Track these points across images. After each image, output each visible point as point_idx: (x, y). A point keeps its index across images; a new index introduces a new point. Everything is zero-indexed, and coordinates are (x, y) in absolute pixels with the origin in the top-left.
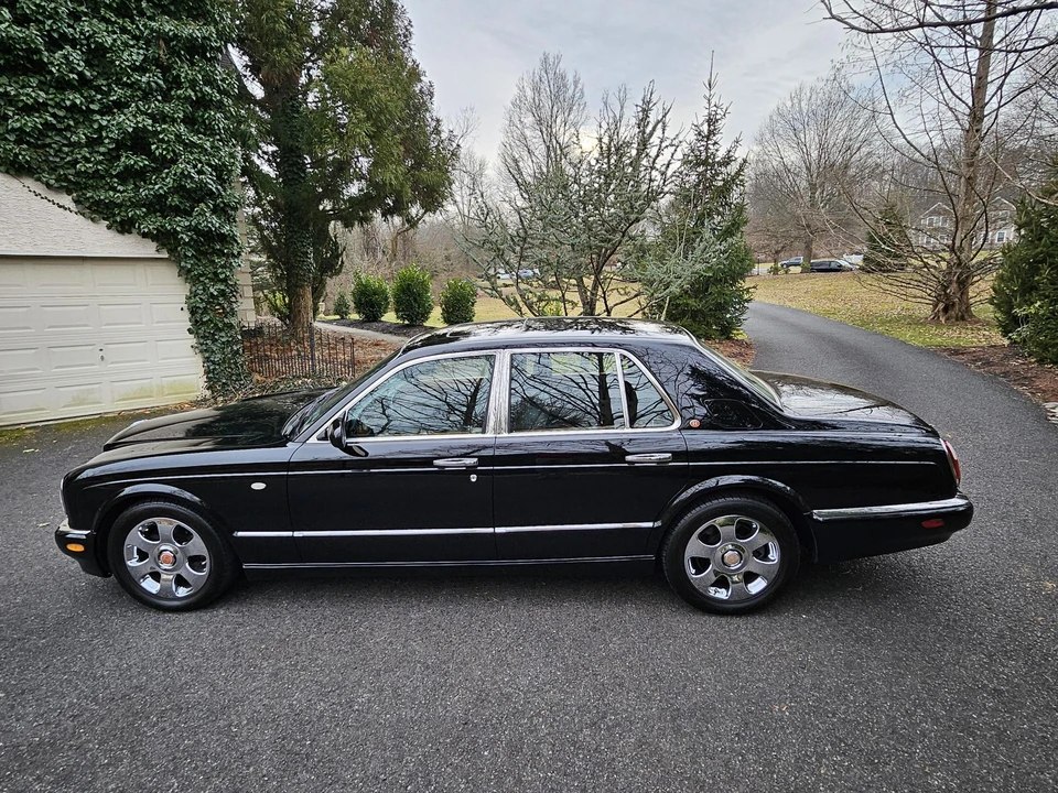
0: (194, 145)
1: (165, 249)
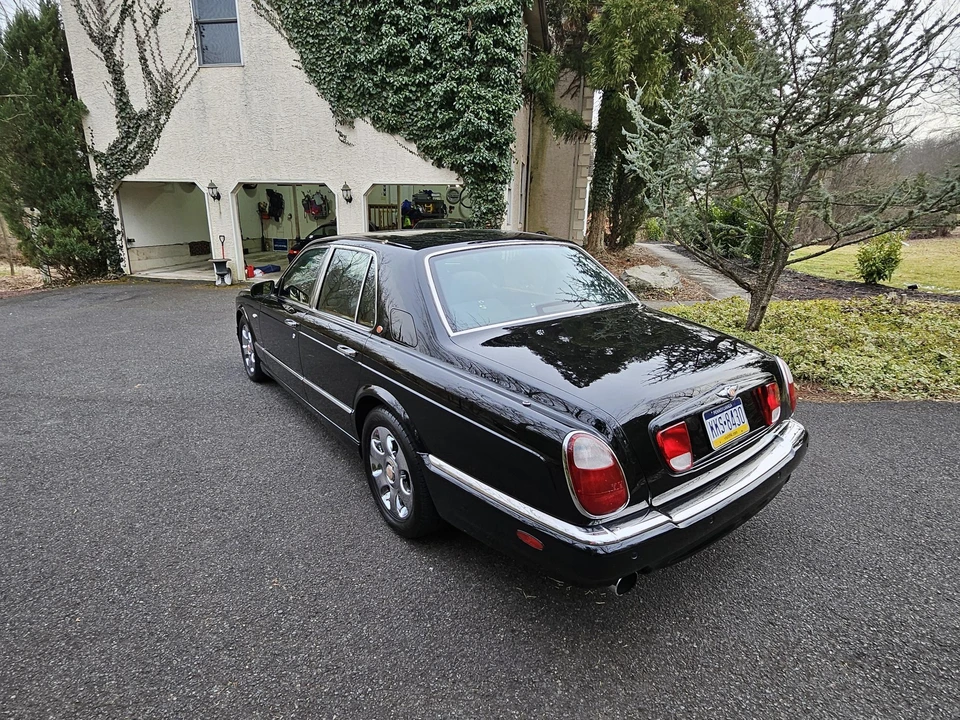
0: (480, 97)
1: (461, 178)
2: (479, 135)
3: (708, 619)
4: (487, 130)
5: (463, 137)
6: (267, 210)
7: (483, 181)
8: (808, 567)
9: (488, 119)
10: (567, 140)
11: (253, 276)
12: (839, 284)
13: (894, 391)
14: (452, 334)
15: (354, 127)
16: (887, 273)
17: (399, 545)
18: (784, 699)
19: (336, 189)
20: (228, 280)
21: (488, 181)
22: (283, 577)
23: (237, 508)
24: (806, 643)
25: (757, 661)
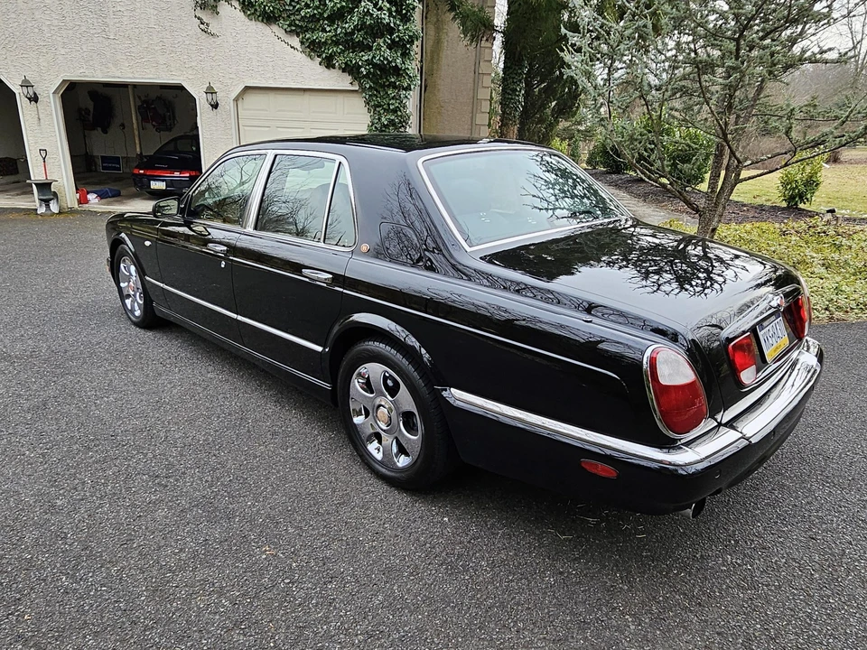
1: (356, 83)
2: (378, 30)
3: (753, 541)
4: (388, 24)
5: (359, 31)
6: (91, 118)
7: (383, 86)
8: (827, 482)
9: (389, 10)
10: (472, 42)
11: (87, 202)
12: (761, 208)
13: (847, 312)
14: (468, 249)
15: (218, 13)
16: (809, 196)
17: (400, 499)
18: (848, 606)
19: (196, 91)
20: (54, 207)
21: (389, 86)
22: (273, 543)
23: (184, 473)
24: (850, 553)
25: (812, 575)
